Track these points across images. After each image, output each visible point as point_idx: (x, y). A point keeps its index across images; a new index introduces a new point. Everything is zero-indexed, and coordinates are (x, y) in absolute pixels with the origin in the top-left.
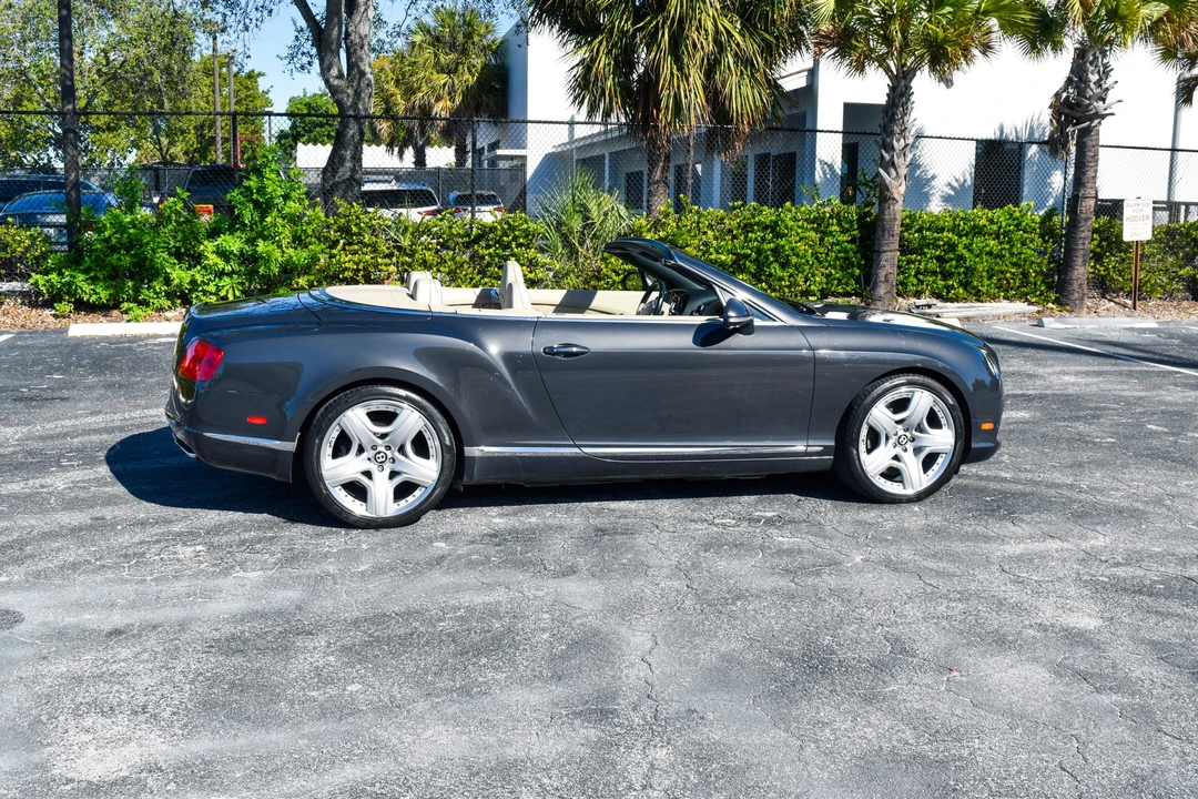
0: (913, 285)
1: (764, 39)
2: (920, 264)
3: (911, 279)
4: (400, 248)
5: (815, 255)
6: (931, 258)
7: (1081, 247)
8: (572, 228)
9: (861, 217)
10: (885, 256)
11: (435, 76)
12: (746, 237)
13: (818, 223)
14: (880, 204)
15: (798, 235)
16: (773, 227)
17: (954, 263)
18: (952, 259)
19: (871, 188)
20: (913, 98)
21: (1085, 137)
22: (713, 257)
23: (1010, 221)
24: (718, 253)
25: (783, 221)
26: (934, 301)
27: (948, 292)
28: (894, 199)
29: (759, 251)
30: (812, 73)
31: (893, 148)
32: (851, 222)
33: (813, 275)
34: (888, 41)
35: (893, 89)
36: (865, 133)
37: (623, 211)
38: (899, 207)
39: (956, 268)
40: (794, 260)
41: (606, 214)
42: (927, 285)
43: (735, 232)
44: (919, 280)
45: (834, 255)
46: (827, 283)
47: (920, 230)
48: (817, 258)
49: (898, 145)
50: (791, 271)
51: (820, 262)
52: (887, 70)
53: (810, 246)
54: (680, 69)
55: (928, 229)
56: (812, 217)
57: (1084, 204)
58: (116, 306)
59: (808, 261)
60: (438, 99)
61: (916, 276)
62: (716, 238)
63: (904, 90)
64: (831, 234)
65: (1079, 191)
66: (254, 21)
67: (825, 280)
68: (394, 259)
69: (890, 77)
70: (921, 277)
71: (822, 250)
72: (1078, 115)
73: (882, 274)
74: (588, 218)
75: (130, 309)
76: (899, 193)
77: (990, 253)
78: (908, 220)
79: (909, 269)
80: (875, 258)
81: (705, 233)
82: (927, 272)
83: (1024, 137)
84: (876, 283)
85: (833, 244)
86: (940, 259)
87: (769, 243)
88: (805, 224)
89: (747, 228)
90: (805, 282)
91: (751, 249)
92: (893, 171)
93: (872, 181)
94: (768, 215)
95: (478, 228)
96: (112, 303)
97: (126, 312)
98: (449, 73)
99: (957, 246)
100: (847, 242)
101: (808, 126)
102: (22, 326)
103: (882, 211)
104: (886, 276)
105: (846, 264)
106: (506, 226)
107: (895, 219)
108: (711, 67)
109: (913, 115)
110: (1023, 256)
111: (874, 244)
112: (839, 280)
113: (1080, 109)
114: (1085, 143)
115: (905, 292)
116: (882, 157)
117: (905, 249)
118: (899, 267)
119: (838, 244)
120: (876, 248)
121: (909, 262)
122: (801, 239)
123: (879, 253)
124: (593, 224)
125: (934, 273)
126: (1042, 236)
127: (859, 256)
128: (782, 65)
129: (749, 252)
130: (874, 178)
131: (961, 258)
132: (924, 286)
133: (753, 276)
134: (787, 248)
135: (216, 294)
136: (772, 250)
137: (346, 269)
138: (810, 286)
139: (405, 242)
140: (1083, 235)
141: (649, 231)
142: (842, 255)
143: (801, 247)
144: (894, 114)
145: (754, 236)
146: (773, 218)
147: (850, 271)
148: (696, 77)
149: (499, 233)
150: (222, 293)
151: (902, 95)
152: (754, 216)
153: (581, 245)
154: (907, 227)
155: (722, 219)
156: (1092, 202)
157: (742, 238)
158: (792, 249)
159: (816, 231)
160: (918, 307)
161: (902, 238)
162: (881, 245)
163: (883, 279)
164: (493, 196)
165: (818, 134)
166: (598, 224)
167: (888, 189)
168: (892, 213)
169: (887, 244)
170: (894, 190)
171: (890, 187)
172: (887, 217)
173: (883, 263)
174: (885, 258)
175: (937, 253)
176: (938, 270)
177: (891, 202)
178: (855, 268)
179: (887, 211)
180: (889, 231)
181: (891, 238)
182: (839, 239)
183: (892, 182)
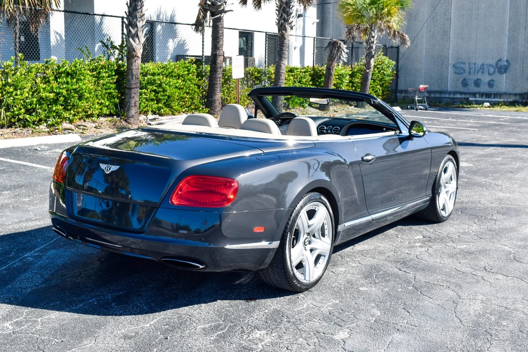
3: (143, 104)
7: (219, 82)
12: (57, 81)
14: (128, 59)
17: (162, 93)
18: (161, 91)
21: (218, 22)
23: (184, 69)
26: (157, 116)
27: (161, 111)
28: (138, 57)
31: (137, 26)
32: (112, 71)
33: (93, 105)
38: (140, 61)
39: (163, 96)
43: (50, 78)
45: (104, 91)
48: (95, 94)
49: (140, 24)
51: (97, 96)
56: (91, 67)
57: (219, 59)
64: (102, 78)
65: (216, 51)
71: (97, 88)
72: (214, 10)
73: (133, 101)
76: (140, 53)
77: (176, 87)
80: (127, 92)
82: (149, 99)
83: (154, 19)
84: (129, 107)
85: (104, 85)
86: (154, 91)
92: (137, 39)
99: (162, 84)
100: (111, 83)
103: (130, 64)
104: (135, 102)
105: (110, 96)
110: (191, 88)
111: (126, 84)
112: (107, 106)
113: (215, 7)
114: (218, 26)
120: (128, 86)
123: (130, 89)
125: (152, 100)
126: (197, 77)
127: (117, 91)
131: (164, 91)
132: (149, 108)
134: (83, 87)
136: (73, 90)
140: (219, 76)
142: (109, 91)
143: (91, 86)
144: (136, 6)
145: (63, 80)
146: (73, 68)
147: (112, 100)
156: (222, 58)
157: (54, 82)
158: (86, 89)
160: (150, 120)
162: (131, 84)
163: (133, 105)
167: (134, 51)
168: (137, 65)
169: (135, 84)
170: (138, 51)
171: (135, 50)
172: (134, 68)
173: (133, 95)
174: (134, 92)
175: (155, 88)
176: (154, 98)
177: (136, 58)
178: (116, 99)
179: (134, 64)
180: (135, 76)
181: (137, 80)
182: (107, 81)
183: (137, 46)
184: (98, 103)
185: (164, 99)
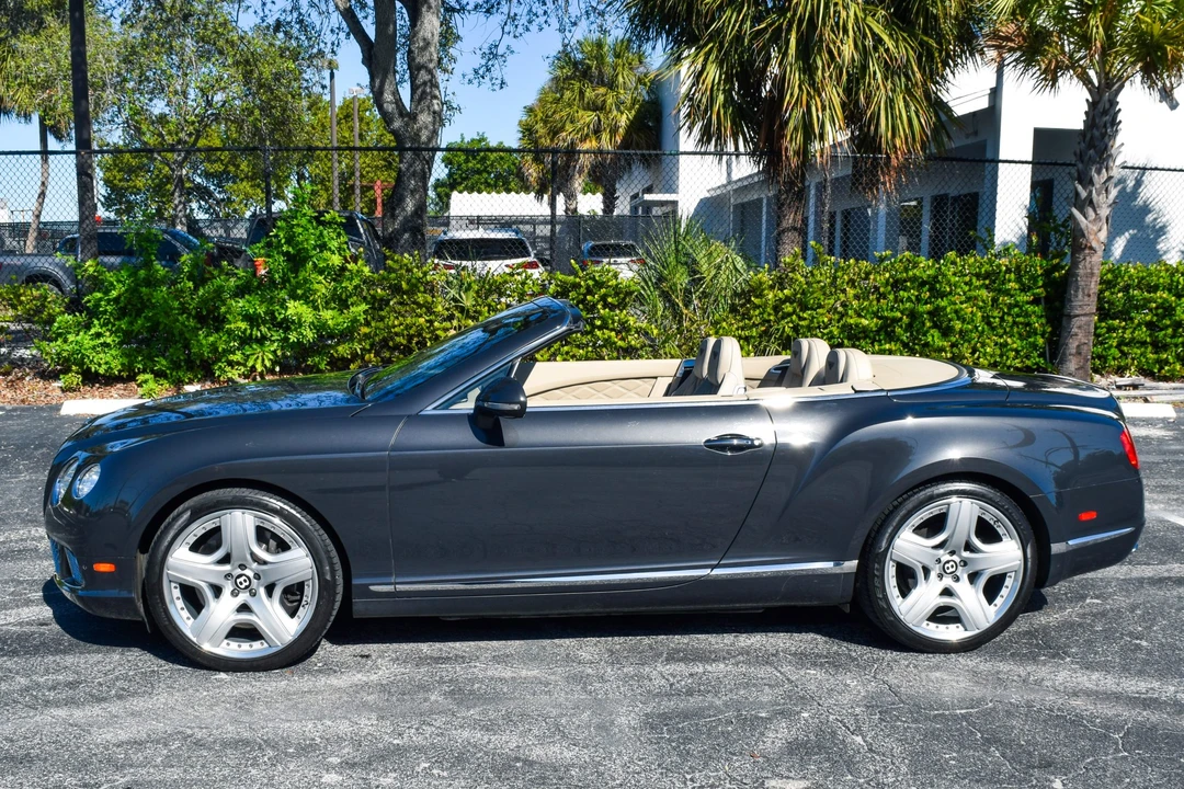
0: (1114, 359)
1: (922, 44)
2: (1124, 333)
3: (1113, 350)
4: (462, 310)
5: (987, 320)
6: (1139, 325)
8: (675, 284)
9: (1048, 273)
10: (1076, 322)
11: (581, 113)
12: (896, 297)
13: (992, 278)
14: (1073, 255)
15: (965, 293)
16: (932, 285)
17: (1170, 331)
18: (1167, 327)
19: (1062, 234)
20: (1120, 117)
22: (852, 321)
24: (859, 316)
25: (944, 276)
26: (1142, 380)
27: (1161, 368)
28: (1091, 248)
29: (913, 315)
30: (995, 94)
31: (1091, 182)
32: (1034, 278)
33: (983, 345)
34: (1085, 41)
35: (1093, 105)
36: (1056, 164)
37: (740, 263)
38: (1097, 258)
39: (1173, 336)
40: (958, 325)
41: (719, 267)
42: (1133, 359)
43: (882, 290)
44: (1122, 352)
45: (1010, 319)
46: (1001, 356)
47: (1126, 289)
48: (989, 324)
49: (1099, 179)
50: (953, 339)
51: (993, 329)
52: (1087, 81)
53: (981, 308)
54: (813, 84)
55: (1139, 287)
56: (983, 270)
58: (132, 378)
59: (976, 327)
60: (584, 139)
61: (1118, 347)
62: (857, 297)
63: (1107, 106)
64: (1007, 293)
66: (329, 45)
67: (998, 352)
68: (455, 323)
69: (1090, 90)
70: (1125, 349)
71: (996, 314)
73: (1073, 345)
74: (695, 272)
75: (146, 381)
76: (1098, 241)
78: (1109, 276)
79: (1110, 338)
80: (1064, 323)
81: (844, 291)
82: (1132, 342)
84: (1064, 356)
85: (1010, 307)
86: (1150, 325)
87: (926, 303)
88: (974, 280)
89: (897, 285)
90: (973, 353)
91: (902, 313)
92: (1090, 211)
93: (1063, 225)
94: (925, 266)
95: (557, 285)
96: (124, 374)
97: (140, 385)
98: (594, 111)
99: (1174, 309)
100: (1028, 303)
101: (989, 155)
102: (23, 401)
103: (1075, 264)
104: (1078, 346)
105: (1027, 331)
106: (591, 283)
107: (1092, 274)
108: (854, 82)
109: (1119, 139)
111: (1063, 306)
112: (1017, 351)
115: (1104, 368)
116: (1077, 194)
117: (1104, 313)
118: (1097, 336)
119: (1017, 305)
120: (1066, 311)
121: (1111, 329)
122: (969, 299)
123: (1070, 317)
124: (700, 279)
125: (1143, 343)
127: (1043, 320)
128: (950, 77)
129: (899, 315)
130: (1066, 221)
132: (1129, 361)
133: (905, 345)
134: (948, 310)
135: (245, 365)
136: (929, 313)
137: (397, 334)
138: (978, 358)
139: (468, 301)
141: (772, 287)
142: (1021, 319)
143: (967, 309)
145: (906, 294)
146: (932, 272)
147: (1032, 340)
148: (834, 94)
149: (583, 290)
150: (250, 364)
151: (1105, 112)
152: (906, 270)
153: (686, 306)
154: (1107, 285)
155: (868, 274)
157: (891, 297)
158: (956, 312)
159: (987, 287)
160: (1119, 387)
161: (1100, 299)
162: (1072, 308)
163: (1074, 351)
164: (632, 245)
165: (1000, 165)
166: (708, 279)
167: (1083, 236)
168: (1088, 266)
169: (1080, 306)
170: (1092, 237)
171: (1086, 232)
172: (1081, 271)
173: (1075, 330)
174: (1078, 324)
175: (1148, 318)
176: (1148, 340)
177: (1087, 251)
178: (1038, 337)
179: (1082, 264)
180: (1083, 289)
181: (1086, 298)
182: (1018, 299)
183: (1090, 226)
184: (996, 344)
185: (1176, 345)
